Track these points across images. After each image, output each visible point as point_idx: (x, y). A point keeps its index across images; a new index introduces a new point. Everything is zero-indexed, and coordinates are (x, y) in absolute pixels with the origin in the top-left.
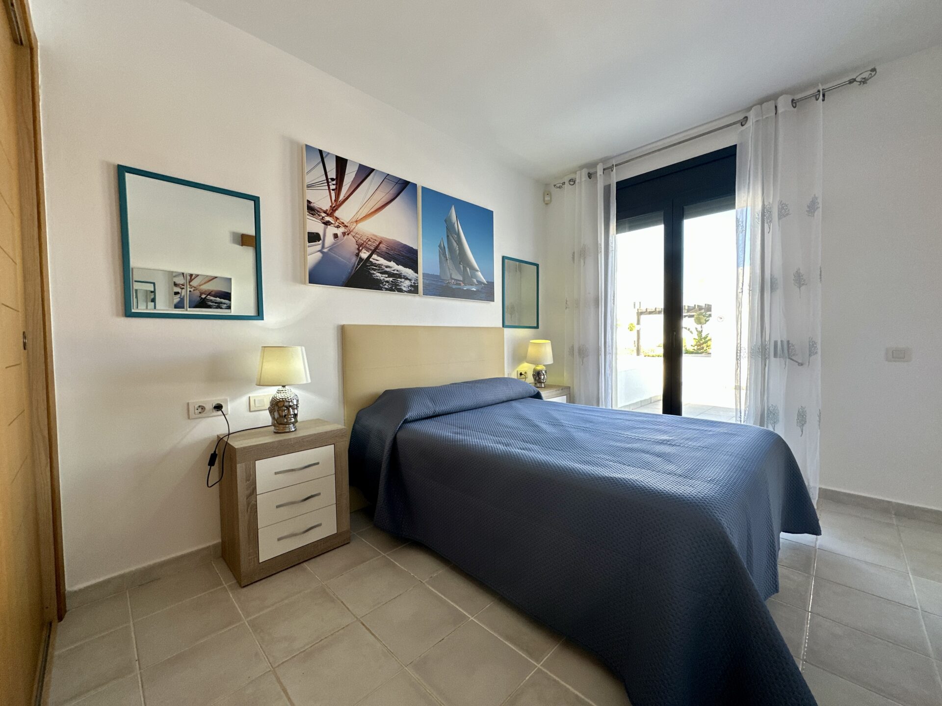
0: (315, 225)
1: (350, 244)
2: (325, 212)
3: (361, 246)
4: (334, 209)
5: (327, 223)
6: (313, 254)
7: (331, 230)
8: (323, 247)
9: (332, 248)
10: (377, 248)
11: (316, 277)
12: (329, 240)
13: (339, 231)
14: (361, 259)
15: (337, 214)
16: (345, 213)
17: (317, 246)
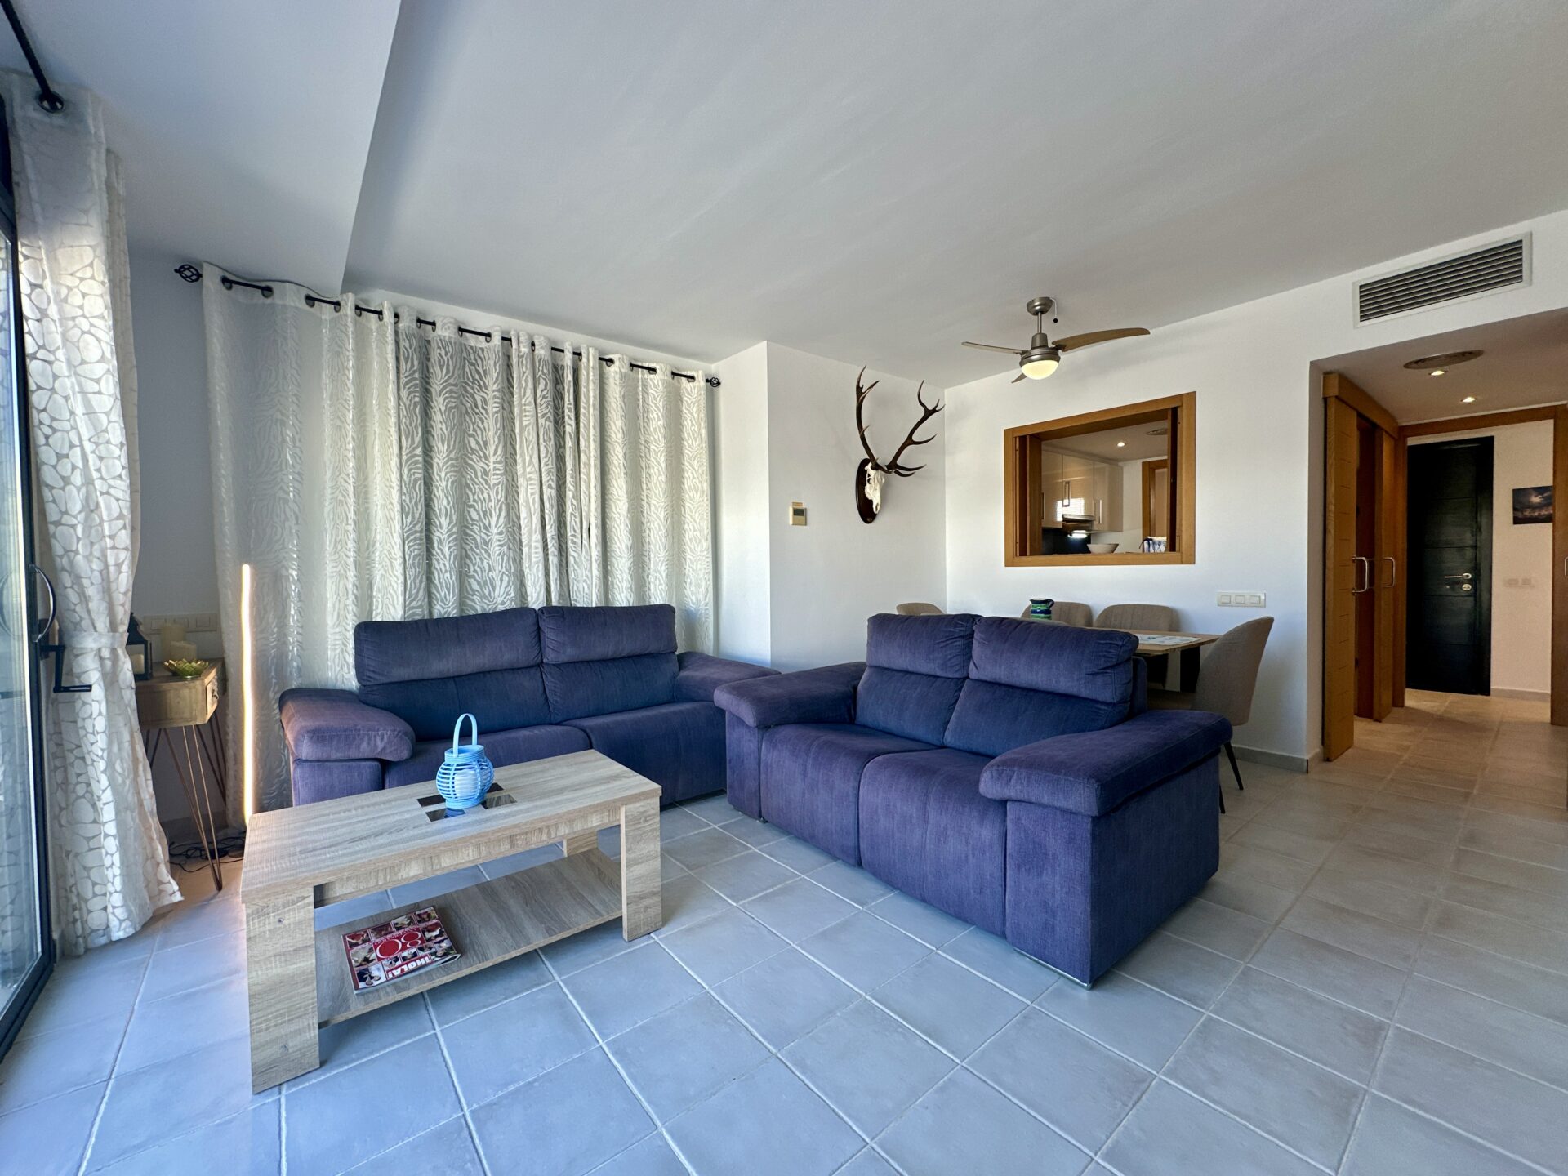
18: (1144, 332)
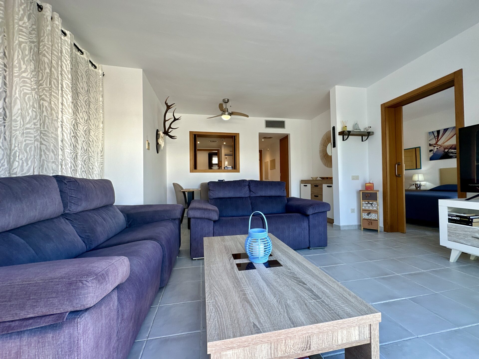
0: (432, 148)
1: (442, 149)
2: (434, 144)
3: (445, 149)
4: (436, 143)
5: (435, 146)
6: (431, 154)
7: (436, 148)
8: (434, 152)
9: (436, 152)
10: (451, 147)
11: (431, 159)
12: (435, 150)
13: (438, 147)
14: (445, 152)
15: (438, 143)
16: (439, 143)
17: (432, 152)
18: (248, 116)
